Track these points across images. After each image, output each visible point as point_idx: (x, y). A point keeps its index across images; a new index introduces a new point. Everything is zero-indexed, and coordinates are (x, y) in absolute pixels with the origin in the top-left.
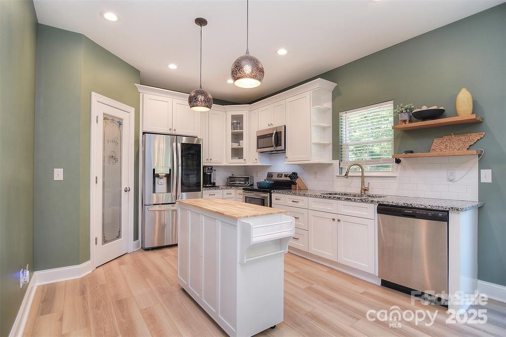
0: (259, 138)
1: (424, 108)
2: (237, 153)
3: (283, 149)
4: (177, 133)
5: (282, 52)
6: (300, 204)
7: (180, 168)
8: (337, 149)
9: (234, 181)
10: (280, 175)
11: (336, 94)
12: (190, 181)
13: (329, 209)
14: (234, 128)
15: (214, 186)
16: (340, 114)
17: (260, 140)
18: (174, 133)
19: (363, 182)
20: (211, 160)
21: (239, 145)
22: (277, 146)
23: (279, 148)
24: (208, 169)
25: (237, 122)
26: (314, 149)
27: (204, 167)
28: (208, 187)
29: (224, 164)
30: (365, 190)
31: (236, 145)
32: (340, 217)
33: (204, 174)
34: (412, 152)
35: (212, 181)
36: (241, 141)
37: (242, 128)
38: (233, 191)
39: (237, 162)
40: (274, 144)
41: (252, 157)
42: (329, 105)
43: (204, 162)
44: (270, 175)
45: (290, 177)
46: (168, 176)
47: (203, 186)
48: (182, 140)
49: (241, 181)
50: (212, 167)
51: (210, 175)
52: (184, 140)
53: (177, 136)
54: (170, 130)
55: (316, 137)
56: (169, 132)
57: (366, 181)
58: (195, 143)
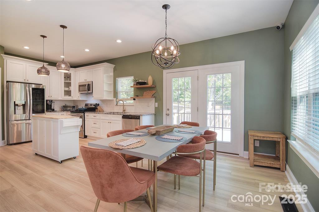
0: (80, 86)
1: (140, 81)
2: (68, 93)
3: (91, 92)
4: (29, 82)
5: (87, 50)
6: (97, 117)
7: (31, 101)
8: (115, 93)
9: (67, 108)
10: (91, 105)
11: (115, 69)
12: (38, 108)
13: (107, 118)
14: (66, 80)
15: (53, 110)
16: (117, 78)
17: (80, 87)
18: (27, 82)
19: (123, 108)
20: (51, 96)
21: (69, 89)
22: (88, 91)
23: (89, 92)
24: (50, 102)
25: (68, 77)
26: (105, 93)
27: (47, 101)
28: (50, 111)
29: (60, 99)
30: (124, 111)
31: (67, 89)
32: (111, 121)
33: (47, 104)
34: (138, 96)
35: (52, 108)
36: (70, 87)
37: (70, 80)
38: (65, 113)
39: (68, 98)
40: (87, 90)
41: (76, 95)
42: (112, 74)
43: (46, 98)
44: (86, 105)
45: (94, 105)
46: (24, 106)
47: (46, 111)
48: (32, 86)
49: (71, 108)
50: (52, 101)
51: (51, 105)
52: (33, 86)
53: (29, 83)
54: (25, 80)
55: (106, 88)
56: (24, 81)
57: (125, 107)
58: (41, 88)
